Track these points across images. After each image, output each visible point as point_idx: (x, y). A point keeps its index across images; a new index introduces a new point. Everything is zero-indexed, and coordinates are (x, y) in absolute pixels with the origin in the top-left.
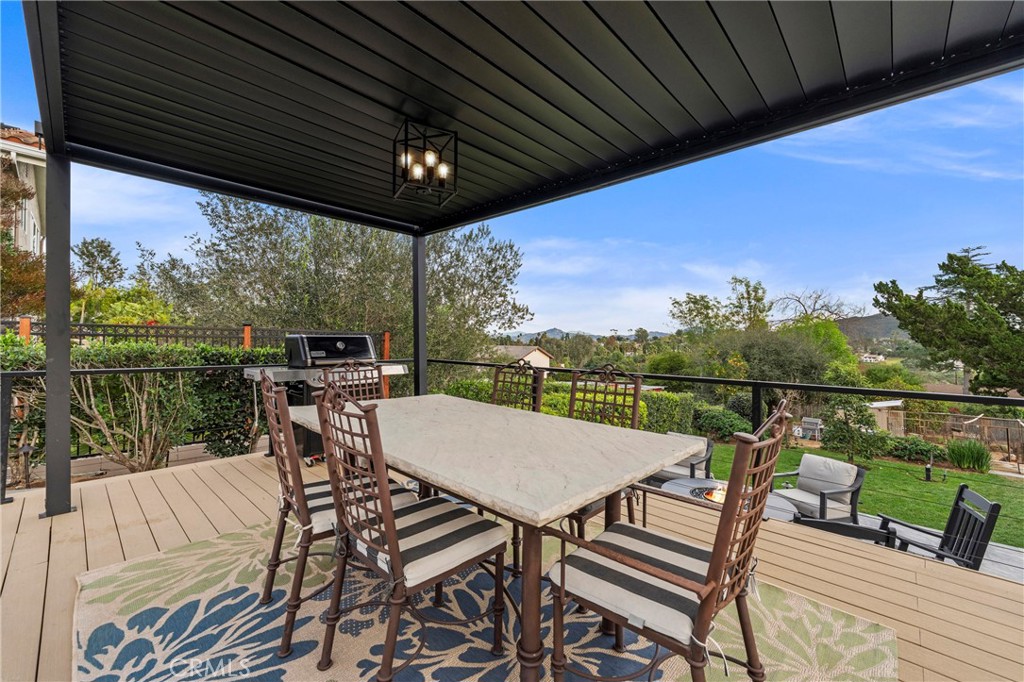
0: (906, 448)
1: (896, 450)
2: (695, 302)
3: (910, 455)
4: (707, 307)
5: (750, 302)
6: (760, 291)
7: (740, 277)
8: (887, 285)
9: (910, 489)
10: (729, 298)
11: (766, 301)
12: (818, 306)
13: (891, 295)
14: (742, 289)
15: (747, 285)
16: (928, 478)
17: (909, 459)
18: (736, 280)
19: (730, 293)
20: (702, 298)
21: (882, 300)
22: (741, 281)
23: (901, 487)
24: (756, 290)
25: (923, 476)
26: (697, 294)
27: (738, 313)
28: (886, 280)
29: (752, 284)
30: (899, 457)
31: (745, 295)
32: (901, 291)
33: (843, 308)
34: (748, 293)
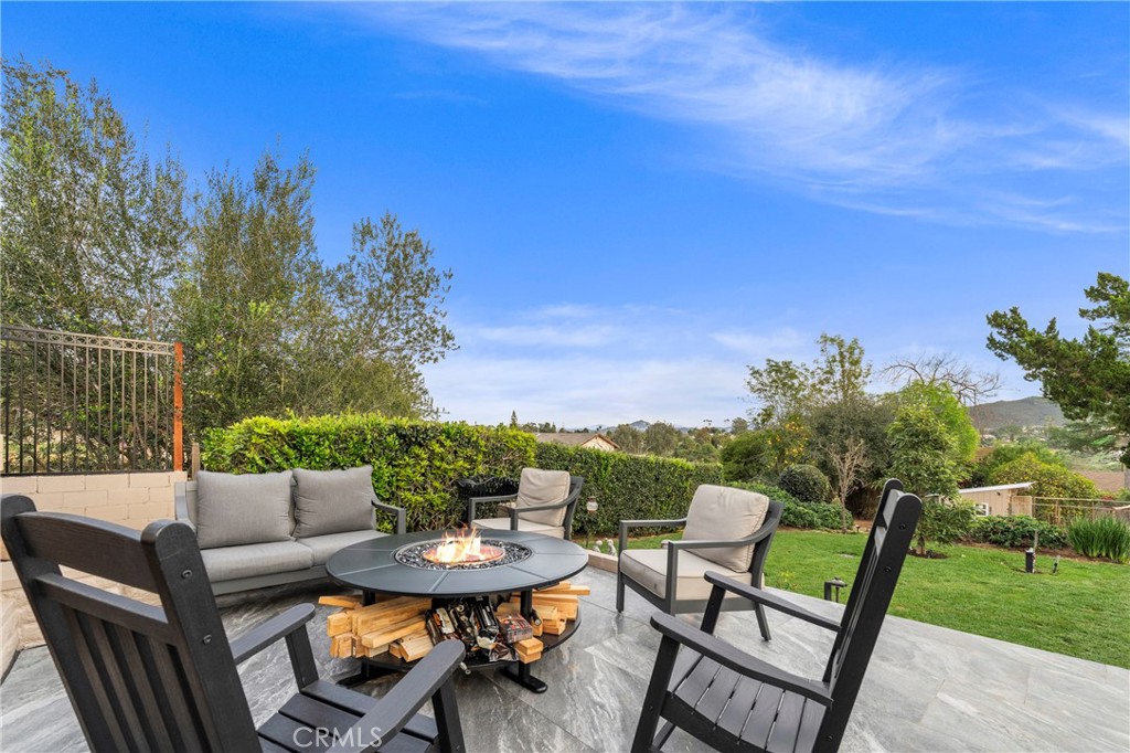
0: (1008, 530)
1: (994, 533)
2: (778, 370)
3: (1013, 539)
4: (793, 376)
5: (843, 366)
6: (857, 351)
7: (831, 335)
8: (1005, 315)
9: (995, 581)
10: (816, 362)
11: (863, 365)
12: (938, 375)
13: (1010, 329)
14: (833, 350)
15: (841, 345)
16: (1029, 568)
17: (1012, 545)
18: (825, 339)
19: (817, 354)
20: (787, 365)
21: (999, 338)
22: (832, 340)
23: (981, 580)
24: (851, 350)
25: (1022, 565)
26: (780, 359)
27: (827, 380)
28: (1004, 309)
29: (848, 342)
30: (998, 543)
31: (838, 358)
32: (1025, 323)
33: (970, 376)
34: (841, 354)
